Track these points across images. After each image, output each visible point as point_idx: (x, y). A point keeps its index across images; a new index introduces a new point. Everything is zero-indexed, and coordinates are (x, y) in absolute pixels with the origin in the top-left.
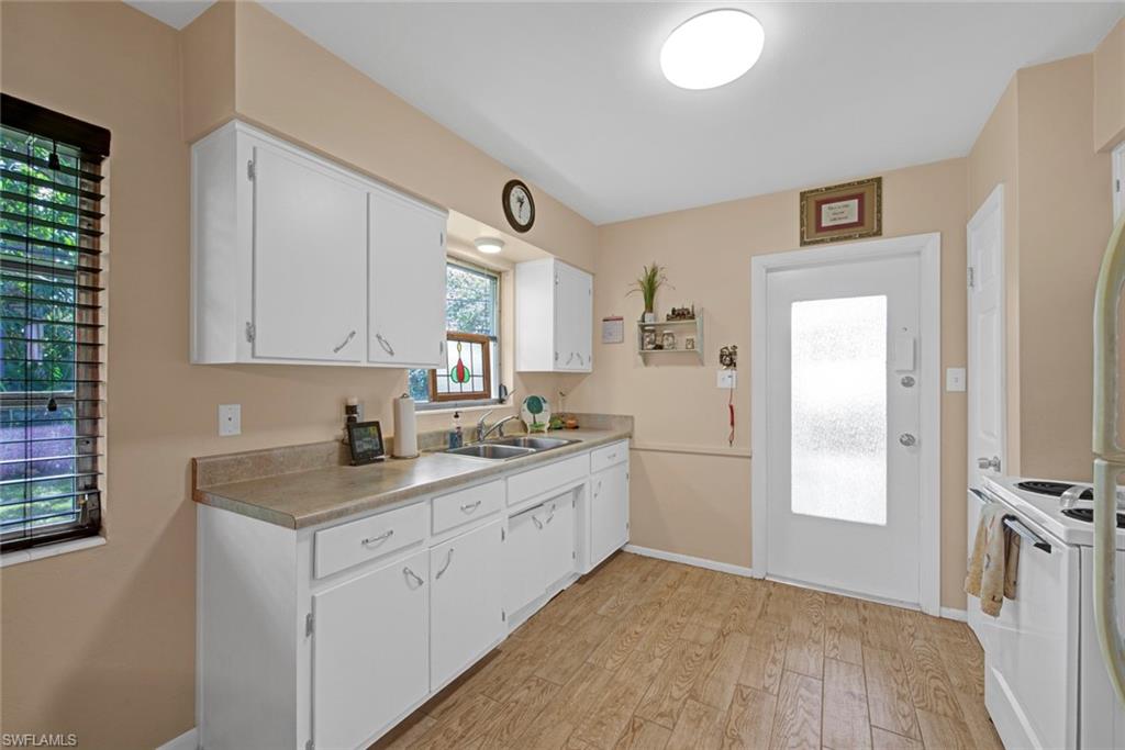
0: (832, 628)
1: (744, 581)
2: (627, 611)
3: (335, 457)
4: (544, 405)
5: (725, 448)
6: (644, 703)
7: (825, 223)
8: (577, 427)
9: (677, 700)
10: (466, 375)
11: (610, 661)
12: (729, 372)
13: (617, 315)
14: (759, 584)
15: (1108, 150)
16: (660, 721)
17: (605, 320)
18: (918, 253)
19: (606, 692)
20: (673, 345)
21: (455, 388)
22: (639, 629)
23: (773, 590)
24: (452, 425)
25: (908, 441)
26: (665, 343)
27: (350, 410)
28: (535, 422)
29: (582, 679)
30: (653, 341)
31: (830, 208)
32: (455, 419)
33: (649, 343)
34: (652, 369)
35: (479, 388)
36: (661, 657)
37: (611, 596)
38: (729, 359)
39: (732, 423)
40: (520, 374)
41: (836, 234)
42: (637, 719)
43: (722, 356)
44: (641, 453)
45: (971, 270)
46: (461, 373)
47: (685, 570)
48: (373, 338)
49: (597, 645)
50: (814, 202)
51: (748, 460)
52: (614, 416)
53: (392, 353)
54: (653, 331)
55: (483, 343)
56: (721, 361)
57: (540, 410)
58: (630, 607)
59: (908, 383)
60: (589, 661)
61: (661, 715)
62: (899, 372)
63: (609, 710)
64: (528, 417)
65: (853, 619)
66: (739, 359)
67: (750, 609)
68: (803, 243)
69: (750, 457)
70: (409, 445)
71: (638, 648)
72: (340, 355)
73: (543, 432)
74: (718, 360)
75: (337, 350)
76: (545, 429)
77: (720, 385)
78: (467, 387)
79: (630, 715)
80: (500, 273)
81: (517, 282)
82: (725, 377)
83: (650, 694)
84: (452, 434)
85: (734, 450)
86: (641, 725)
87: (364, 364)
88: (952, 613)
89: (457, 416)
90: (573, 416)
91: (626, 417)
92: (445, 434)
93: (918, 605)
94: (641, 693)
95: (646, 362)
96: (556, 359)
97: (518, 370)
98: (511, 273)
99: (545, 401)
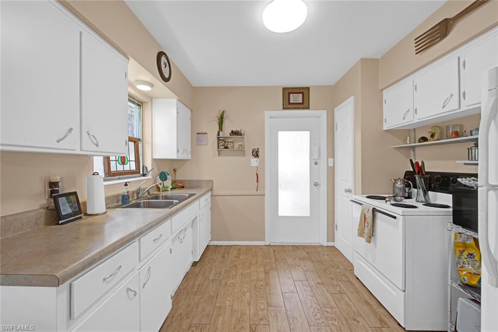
0: (300, 259)
1: (263, 247)
2: (222, 275)
4: (168, 176)
5: (255, 192)
6: (251, 317)
7: (291, 102)
8: (183, 187)
9: (264, 310)
10: (126, 160)
11: (227, 301)
12: (256, 159)
13: (204, 132)
14: (269, 247)
15: (382, 90)
16: (262, 323)
17: (197, 134)
18: (319, 117)
19: (233, 318)
20: (233, 147)
21: (120, 168)
22: (232, 281)
23: (275, 248)
24: (123, 190)
25: (316, 185)
26: (229, 146)
27: (53, 185)
28: (164, 186)
29: (218, 316)
30: (223, 144)
31: (293, 96)
32: (125, 187)
33: (222, 146)
34: (222, 157)
35: (133, 167)
36: (248, 292)
37: (212, 268)
38: (256, 154)
39: (257, 181)
40: (155, 160)
41: (295, 106)
42: (252, 326)
43: (253, 152)
44: (216, 197)
45: (336, 124)
46: (123, 159)
47: (239, 248)
49: (217, 295)
50: (288, 92)
51: (263, 196)
52: (203, 181)
53: (97, 145)
54: (223, 140)
55: (135, 142)
56: (253, 155)
57: (166, 179)
58: (224, 272)
59: (316, 163)
60: (217, 305)
61: (261, 319)
62: (314, 159)
63: (238, 327)
64: (160, 183)
65: (303, 253)
66: (259, 154)
67: (271, 259)
68: (284, 108)
69: (264, 195)
71: (236, 291)
72: (61, 145)
73: (168, 190)
74: (252, 154)
75: (58, 141)
76: (169, 189)
77: (252, 165)
78: (127, 167)
79: (248, 325)
80: (142, 103)
81: (153, 105)
82: (254, 162)
83: (252, 312)
84: (123, 196)
85: (258, 193)
86: (255, 328)
87: (78, 152)
88: (330, 244)
89: (126, 185)
90: (181, 182)
91: (209, 181)
93: (319, 243)
94: (248, 312)
95: (219, 155)
96: (178, 152)
97: (154, 158)
98: (150, 104)
99: (168, 174)
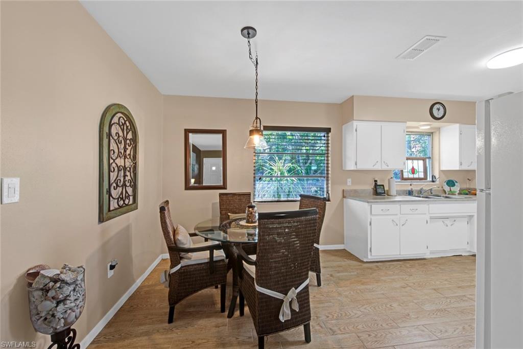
3: (372, 193)
4: (456, 184)
8: (476, 194)
10: (416, 171)
21: (411, 176)
27: (376, 181)
28: (450, 190)
32: (410, 186)
35: (422, 175)
40: (442, 171)
46: (413, 171)
48: (383, 162)
53: (388, 166)
55: (423, 160)
57: (454, 185)
64: (447, 188)
70: (393, 192)
72: (375, 167)
73: (455, 195)
76: (457, 193)
78: (416, 176)
80: (432, 133)
81: (441, 134)
84: (409, 191)
90: (475, 189)
92: (406, 191)
96: (461, 165)
97: (441, 169)
98: (438, 132)
99: (456, 182)
